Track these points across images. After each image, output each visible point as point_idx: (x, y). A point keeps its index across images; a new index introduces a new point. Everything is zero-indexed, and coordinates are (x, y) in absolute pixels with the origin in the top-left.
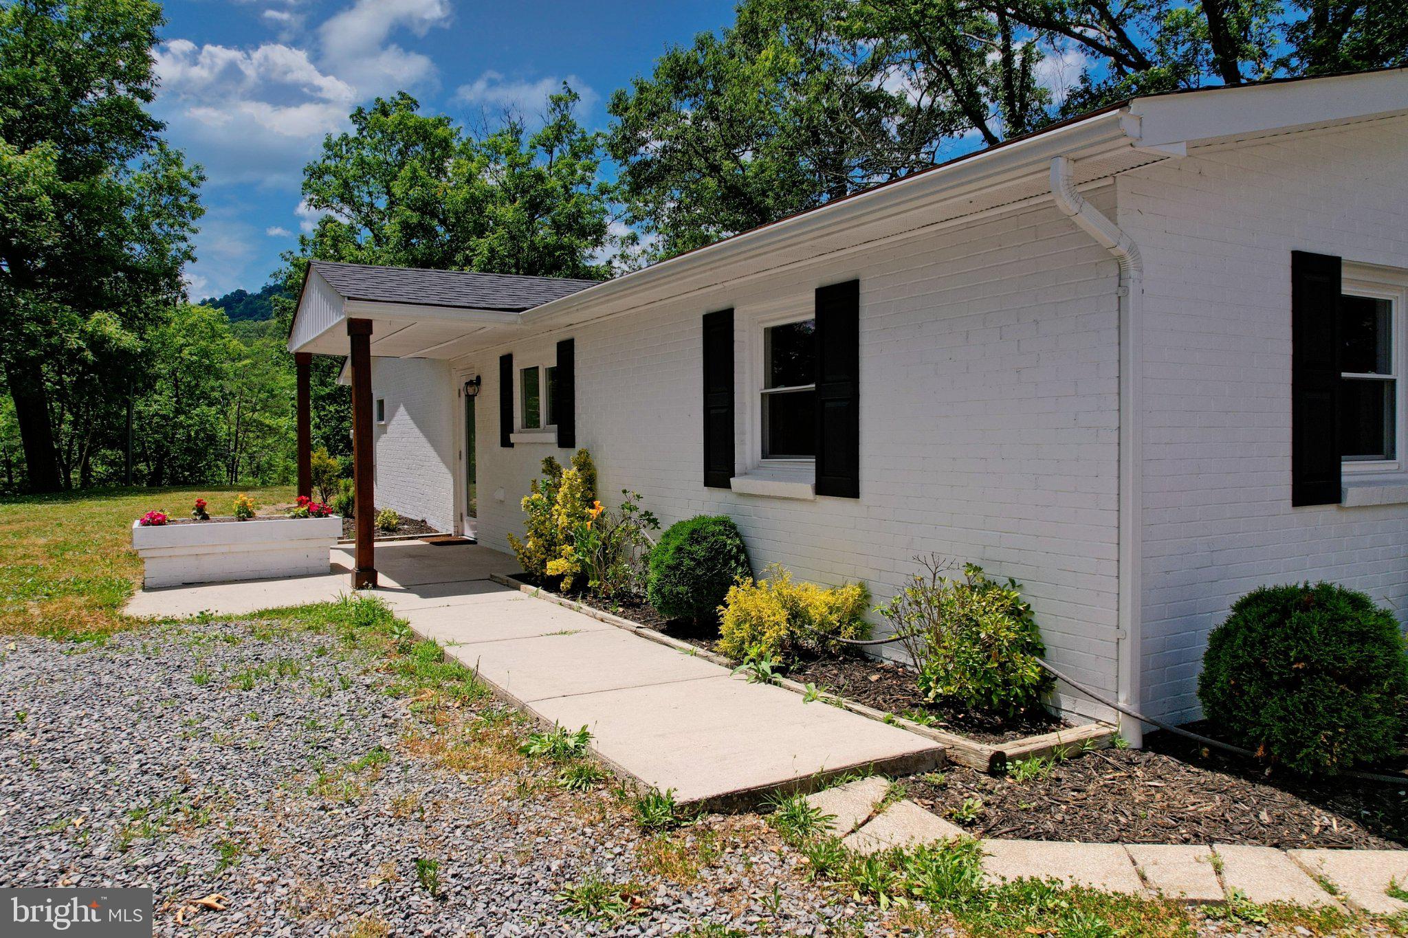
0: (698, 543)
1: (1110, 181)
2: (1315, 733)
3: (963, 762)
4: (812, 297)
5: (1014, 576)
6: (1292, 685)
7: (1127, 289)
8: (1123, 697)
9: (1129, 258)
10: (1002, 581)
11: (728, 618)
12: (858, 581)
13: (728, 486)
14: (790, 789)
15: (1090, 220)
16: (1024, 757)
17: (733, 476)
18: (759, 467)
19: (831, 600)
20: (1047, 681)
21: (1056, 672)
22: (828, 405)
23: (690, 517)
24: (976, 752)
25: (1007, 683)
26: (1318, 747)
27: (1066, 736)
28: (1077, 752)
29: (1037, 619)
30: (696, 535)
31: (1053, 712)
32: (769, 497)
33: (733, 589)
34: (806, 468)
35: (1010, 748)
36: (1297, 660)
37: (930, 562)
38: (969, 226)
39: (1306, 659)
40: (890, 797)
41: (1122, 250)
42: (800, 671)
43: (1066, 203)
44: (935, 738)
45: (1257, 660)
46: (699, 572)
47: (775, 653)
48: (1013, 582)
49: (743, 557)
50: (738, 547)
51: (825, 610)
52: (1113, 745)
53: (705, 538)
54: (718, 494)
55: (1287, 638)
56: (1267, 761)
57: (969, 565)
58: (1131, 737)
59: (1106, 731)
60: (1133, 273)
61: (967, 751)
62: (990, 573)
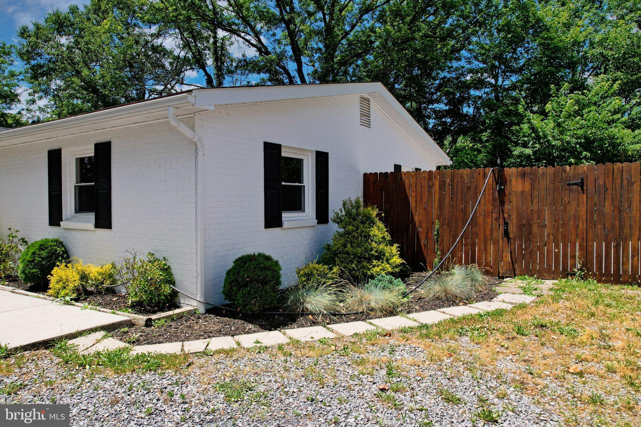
0: (43, 250)
1: (192, 115)
2: (251, 300)
3: (137, 323)
4: (93, 147)
5: (165, 256)
6: (246, 286)
7: (198, 154)
8: (198, 296)
9: (198, 143)
10: (161, 258)
11: (53, 280)
12: (111, 262)
13: (59, 225)
14: (60, 339)
15: (184, 129)
16: (159, 319)
17: (62, 221)
18: (74, 217)
19: (101, 270)
20: (174, 294)
21: (179, 290)
22: (99, 191)
23: (40, 239)
24: (141, 319)
25: (159, 295)
26: (251, 305)
27: (177, 311)
28: (180, 317)
29: (173, 271)
30: (42, 246)
31: (178, 304)
32: (77, 229)
33: (56, 268)
34: (91, 217)
35: (154, 317)
36: (247, 278)
37: (133, 252)
38: (149, 125)
39: (249, 277)
40: (105, 337)
41: (195, 140)
42: (85, 299)
43: (173, 123)
44: (128, 317)
45: (236, 279)
46: (44, 263)
47: (73, 293)
48: (164, 258)
49: (65, 256)
50: (63, 251)
51: (96, 275)
52: (195, 313)
53: (47, 248)
54: (55, 229)
55: (244, 271)
56: (241, 312)
57: (150, 253)
58: (202, 310)
59: (193, 308)
60: (200, 148)
61: (138, 319)
62: (157, 255)
